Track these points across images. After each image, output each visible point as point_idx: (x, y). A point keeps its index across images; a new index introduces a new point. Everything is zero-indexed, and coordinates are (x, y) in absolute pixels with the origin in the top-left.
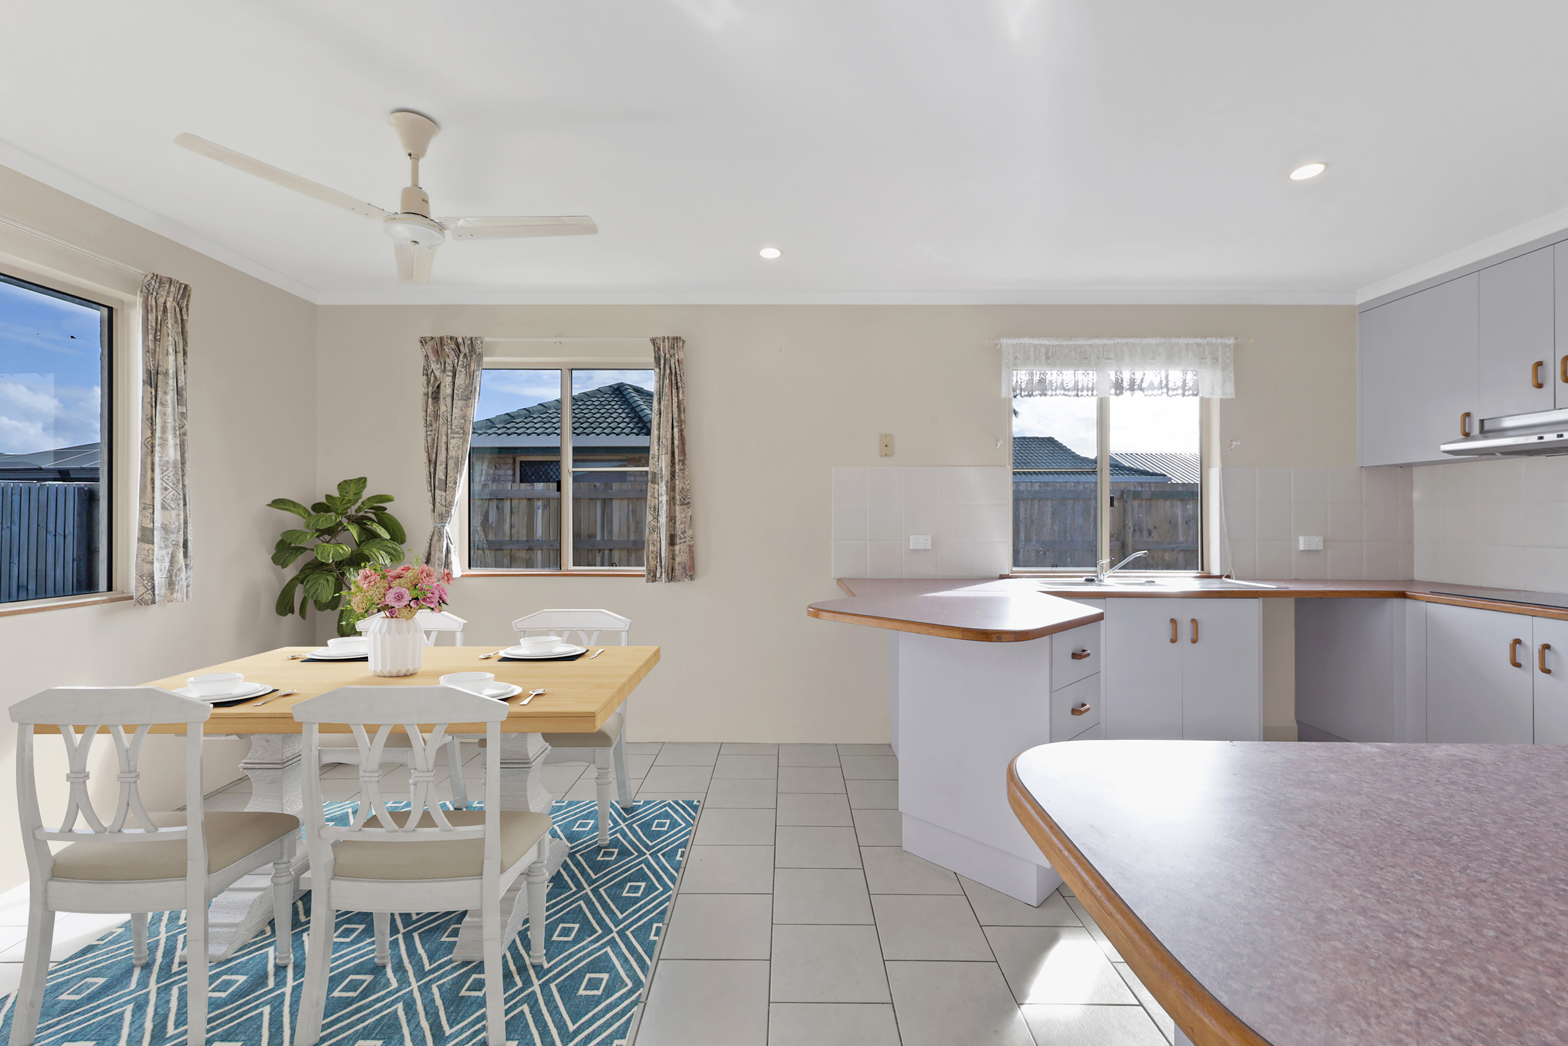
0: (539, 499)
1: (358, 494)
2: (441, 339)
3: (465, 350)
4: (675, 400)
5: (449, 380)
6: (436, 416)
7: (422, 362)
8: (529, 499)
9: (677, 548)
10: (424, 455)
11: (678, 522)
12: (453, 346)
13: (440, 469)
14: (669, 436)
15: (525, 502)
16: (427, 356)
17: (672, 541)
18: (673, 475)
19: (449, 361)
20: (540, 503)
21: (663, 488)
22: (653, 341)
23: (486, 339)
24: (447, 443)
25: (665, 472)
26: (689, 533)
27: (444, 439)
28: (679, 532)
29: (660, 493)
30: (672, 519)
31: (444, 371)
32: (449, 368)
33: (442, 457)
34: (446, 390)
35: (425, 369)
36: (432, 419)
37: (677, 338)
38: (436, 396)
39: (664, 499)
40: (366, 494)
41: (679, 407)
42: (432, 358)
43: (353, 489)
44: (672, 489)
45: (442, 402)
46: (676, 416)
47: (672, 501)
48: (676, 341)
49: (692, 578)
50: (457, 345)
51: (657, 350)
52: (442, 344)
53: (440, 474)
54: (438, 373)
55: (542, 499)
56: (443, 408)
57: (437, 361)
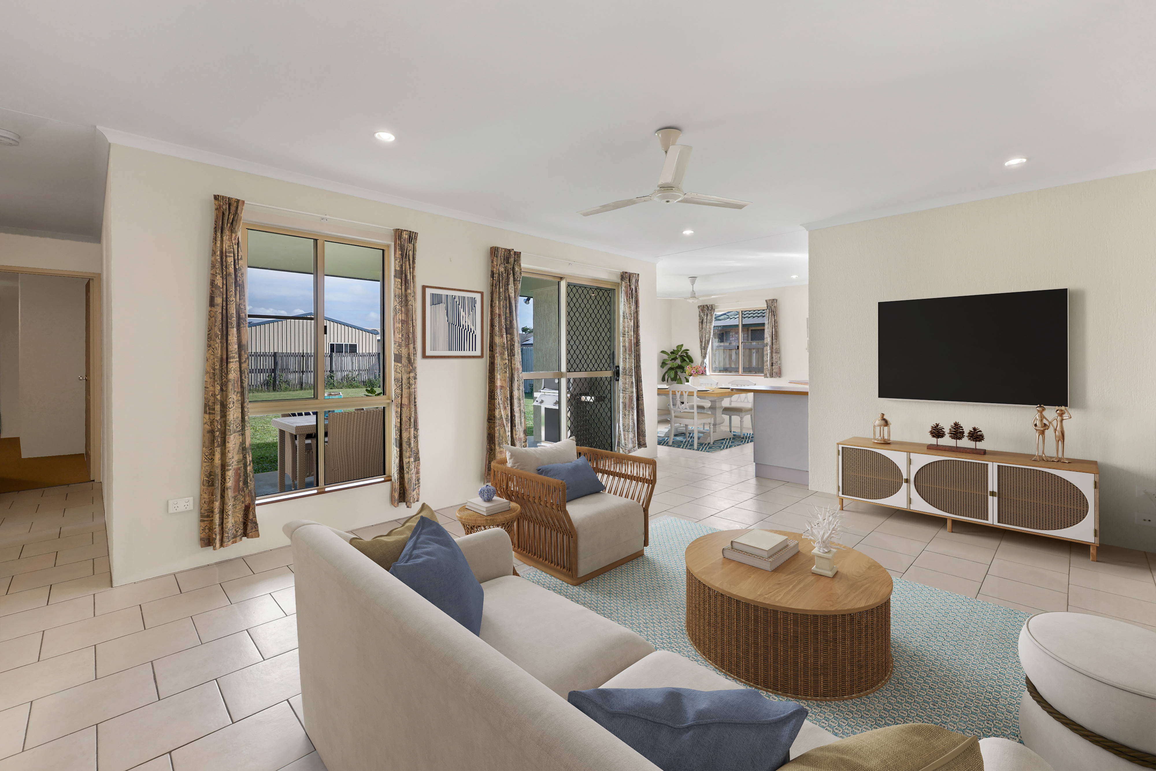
0: (754, 349)
1: (681, 349)
2: (703, 306)
3: (710, 308)
4: (773, 319)
5: (706, 317)
6: (702, 328)
7: (698, 313)
8: (750, 349)
9: (774, 367)
10: (699, 340)
11: (774, 359)
12: (707, 308)
13: (703, 343)
14: (771, 331)
15: (748, 350)
16: (699, 312)
17: (772, 365)
18: (772, 343)
19: (706, 312)
20: (754, 351)
21: (769, 348)
22: (766, 301)
23: (716, 305)
24: (705, 336)
25: (770, 343)
26: (779, 362)
27: (704, 335)
28: (774, 362)
29: (768, 350)
30: (772, 358)
31: (704, 315)
32: (706, 314)
33: (704, 340)
34: (705, 321)
35: (699, 315)
36: (701, 329)
37: (774, 300)
38: (702, 322)
39: (769, 351)
40: (683, 348)
41: (775, 321)
42: (701, 312)
43: (680, 348)
44: (772, 348)
45: (704, 324)
46: (773, 324)
47: (772, 352)
48: (774, 301)
49: (780, 377)
50: (708, 307)
51: (767, 304)
52: (704, 307)
53: (703, 345)
54: (703, 316)
55: (755, 349)
56: (704, 326)
57: (703, 312)
